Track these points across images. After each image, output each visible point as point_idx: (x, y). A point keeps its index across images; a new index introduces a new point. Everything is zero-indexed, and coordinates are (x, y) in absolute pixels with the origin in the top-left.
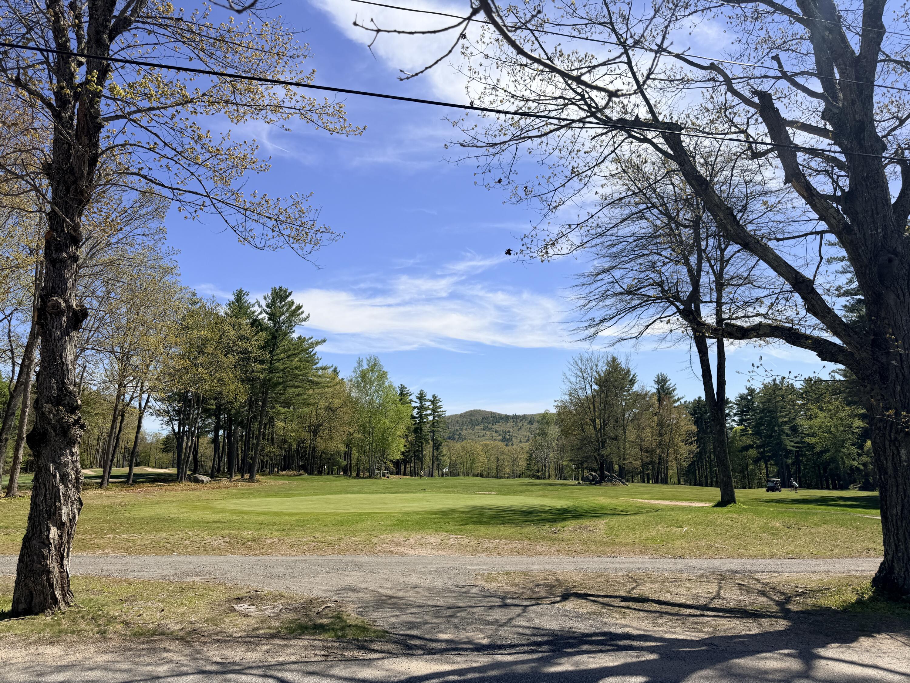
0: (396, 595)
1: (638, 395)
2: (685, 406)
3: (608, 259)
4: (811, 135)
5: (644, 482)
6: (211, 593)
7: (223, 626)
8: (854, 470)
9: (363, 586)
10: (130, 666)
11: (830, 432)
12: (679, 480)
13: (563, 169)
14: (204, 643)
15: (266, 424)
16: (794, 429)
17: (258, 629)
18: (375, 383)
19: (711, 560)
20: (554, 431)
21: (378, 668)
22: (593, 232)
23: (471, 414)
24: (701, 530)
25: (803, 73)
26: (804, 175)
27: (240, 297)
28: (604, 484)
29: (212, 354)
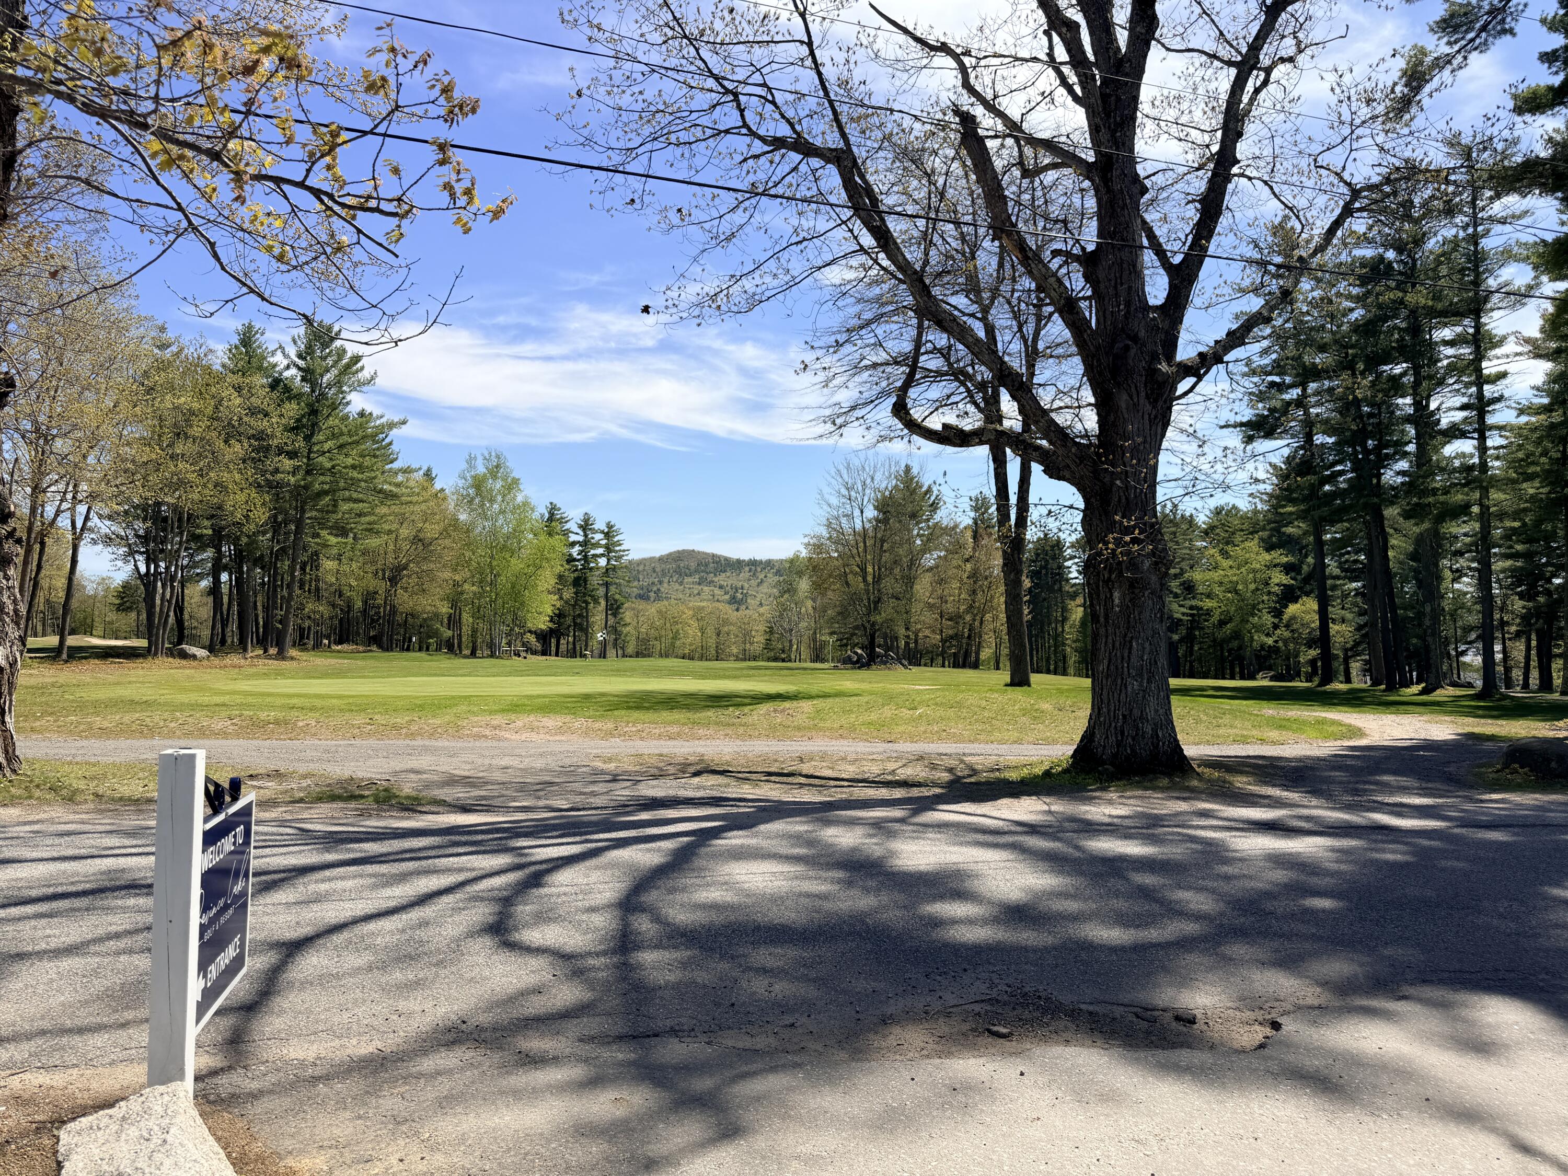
0: (475, 775)
1: (942, 528)
5: (943, 666)
8: (1268, 650)
9: (432, 768)
11: (1236, 592)
12: (999, 664)
15: (304, 564)
16: (1187, 587)
17: (276, 798)
18: (499, 499)
20: (806, 586)
23: (679, 557)
24: (940, 712)
27: (249, 338)
28: (874, 667)
29: (202, 439)
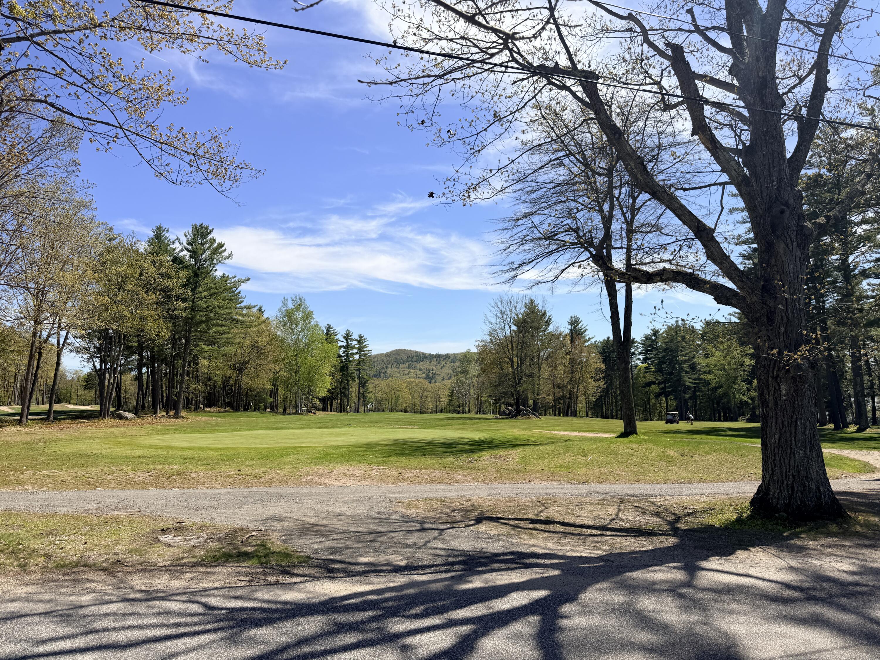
0: (320, 523)
1: (553, 335)
2: (595, 345)
3: (528, 205)
4: (719, 90)
5: (555, 415)
6: (135, 525)
7: (147, 556)
8: (743, 404)
9: (287, 515)
10: (52, 597)
11: (724, 370)
12: (587, 414)
13: (486, 113)
14: (128, 573)
15: (190, 362)
16: (693, 367)
17: (182, 558)
18: (301, 323)
19: (612, 486)
20: (474, 369)
21: (300, 591)
22: (515, 177)
23: (396, 354)
24: (604, 458)
25: (714, 28)
26: (709, 127)
27: (160, 234)
28: (519, 417)
29: (133, 292)
